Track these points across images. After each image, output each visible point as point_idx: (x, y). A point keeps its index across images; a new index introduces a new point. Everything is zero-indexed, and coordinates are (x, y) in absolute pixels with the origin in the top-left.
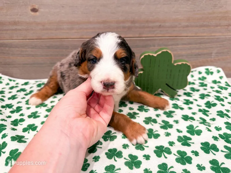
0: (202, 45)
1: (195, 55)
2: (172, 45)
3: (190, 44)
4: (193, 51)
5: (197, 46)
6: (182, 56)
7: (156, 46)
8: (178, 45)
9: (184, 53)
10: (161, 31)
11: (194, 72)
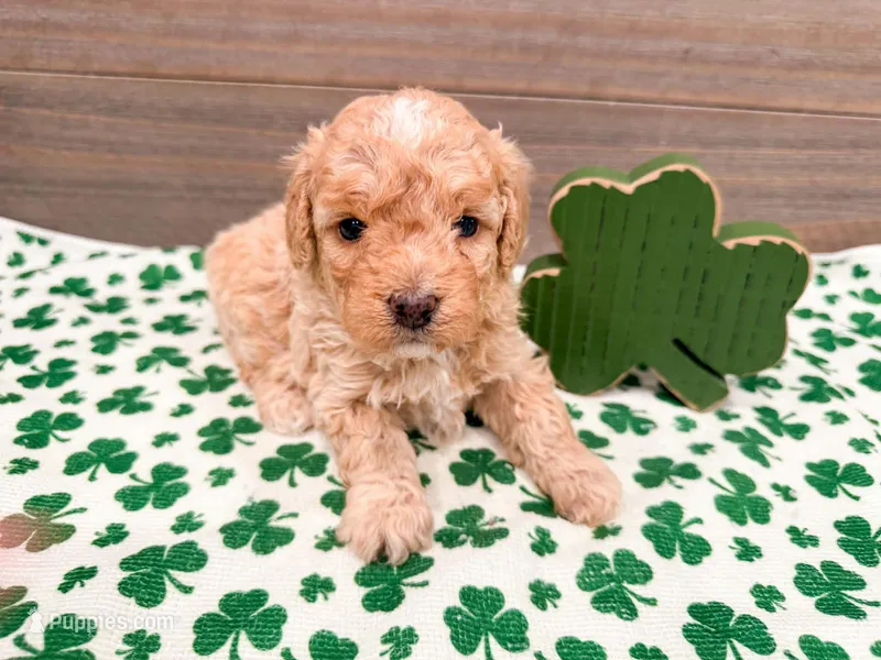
0: (863, 151)
1: (829, 197)
2: (734, 143)
3: (811, 144)
4: (818, 179)
5: (841, 156)
6: (771, 195)
7: (662, 143)
8: (757, 144)
9: (779, 181)
10: (687, 77)
11: (834, 268)
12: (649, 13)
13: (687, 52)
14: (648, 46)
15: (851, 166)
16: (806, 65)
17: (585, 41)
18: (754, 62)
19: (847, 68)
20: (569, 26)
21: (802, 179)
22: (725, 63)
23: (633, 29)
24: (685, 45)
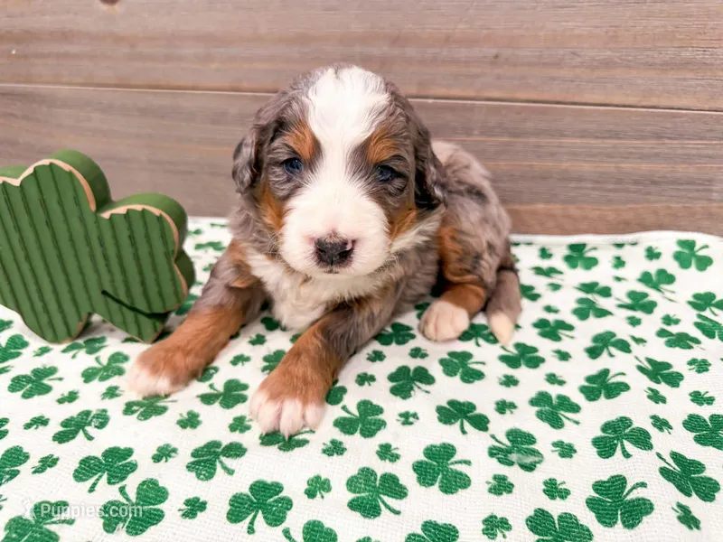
0: (667, 141)
1: (636, 182)
2: (538, 133)
4: (623, 165)
5: (649, 145)
6: (580, 179)
9: (586, 167)
10: (499, 77)
11: (627, 248)
12: (461, 26)
13: (496, 57)
14: (463, 53)
15: (657, 155)
16: (608, 64)
17: (411, 51)
18: (558, 64)
19: (651, 66)
20: (397, 40)
21: (609, 167)
22: (531, 65)
23: (447, 40)
24: (494, 51)
